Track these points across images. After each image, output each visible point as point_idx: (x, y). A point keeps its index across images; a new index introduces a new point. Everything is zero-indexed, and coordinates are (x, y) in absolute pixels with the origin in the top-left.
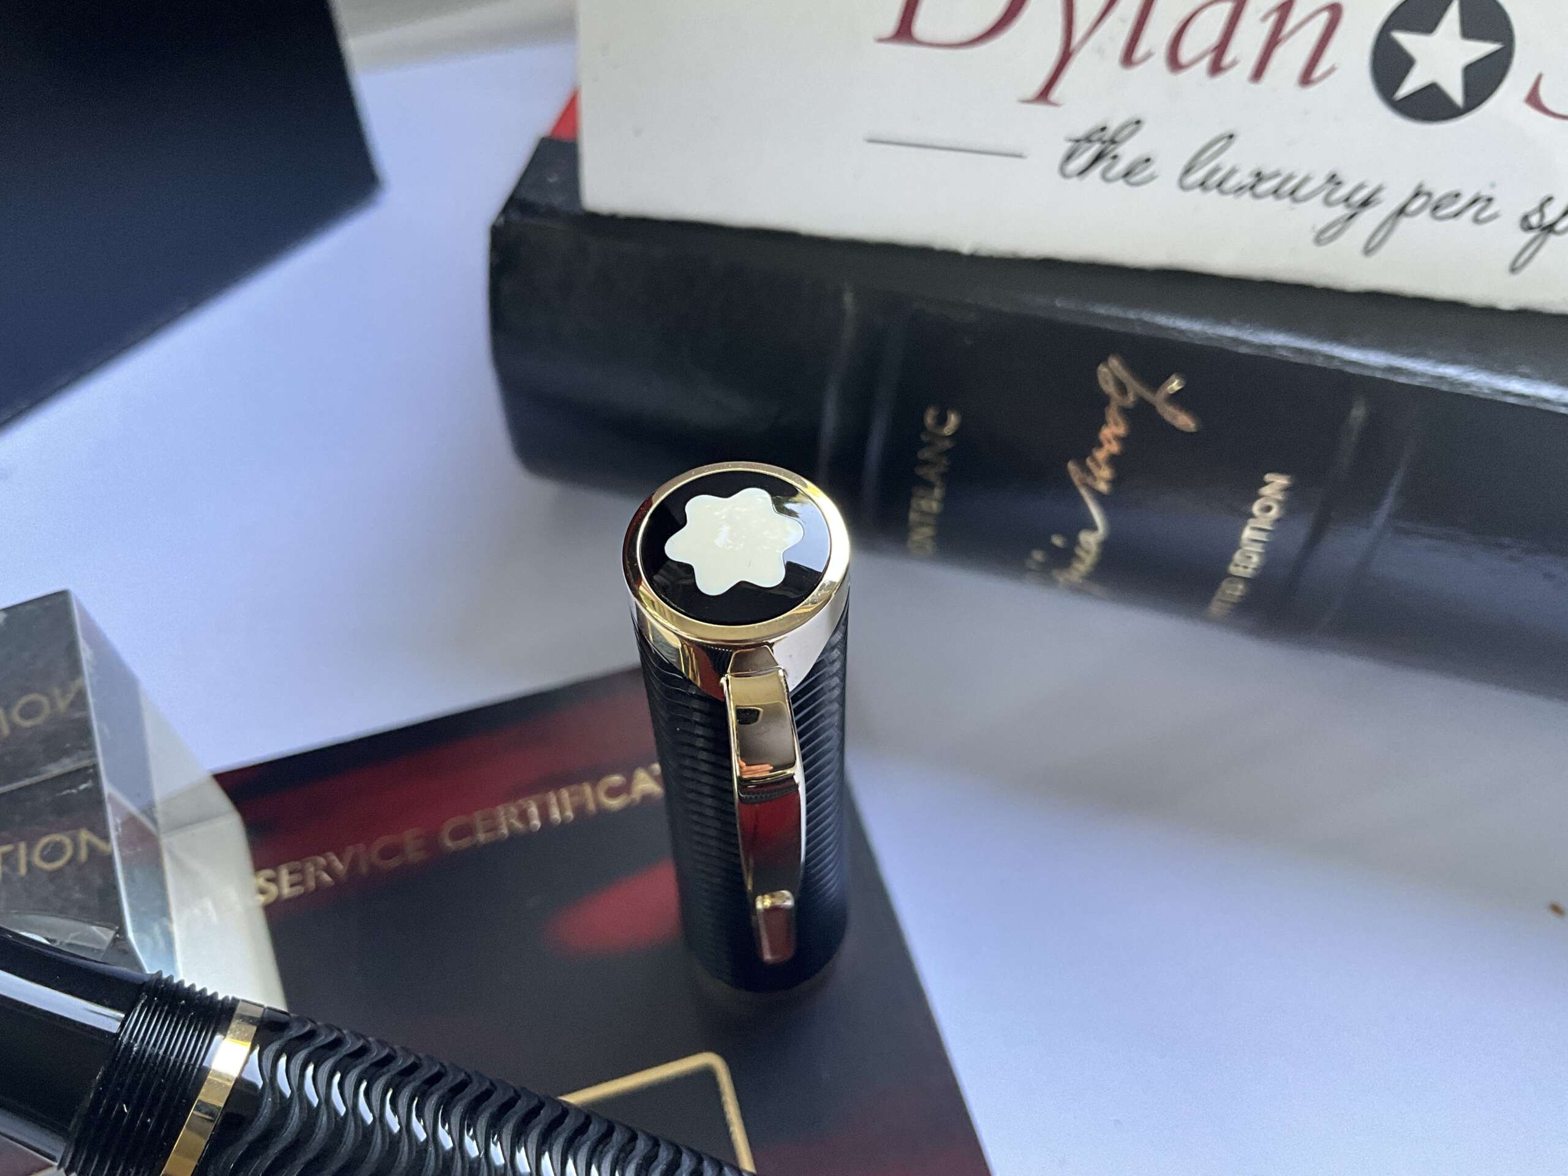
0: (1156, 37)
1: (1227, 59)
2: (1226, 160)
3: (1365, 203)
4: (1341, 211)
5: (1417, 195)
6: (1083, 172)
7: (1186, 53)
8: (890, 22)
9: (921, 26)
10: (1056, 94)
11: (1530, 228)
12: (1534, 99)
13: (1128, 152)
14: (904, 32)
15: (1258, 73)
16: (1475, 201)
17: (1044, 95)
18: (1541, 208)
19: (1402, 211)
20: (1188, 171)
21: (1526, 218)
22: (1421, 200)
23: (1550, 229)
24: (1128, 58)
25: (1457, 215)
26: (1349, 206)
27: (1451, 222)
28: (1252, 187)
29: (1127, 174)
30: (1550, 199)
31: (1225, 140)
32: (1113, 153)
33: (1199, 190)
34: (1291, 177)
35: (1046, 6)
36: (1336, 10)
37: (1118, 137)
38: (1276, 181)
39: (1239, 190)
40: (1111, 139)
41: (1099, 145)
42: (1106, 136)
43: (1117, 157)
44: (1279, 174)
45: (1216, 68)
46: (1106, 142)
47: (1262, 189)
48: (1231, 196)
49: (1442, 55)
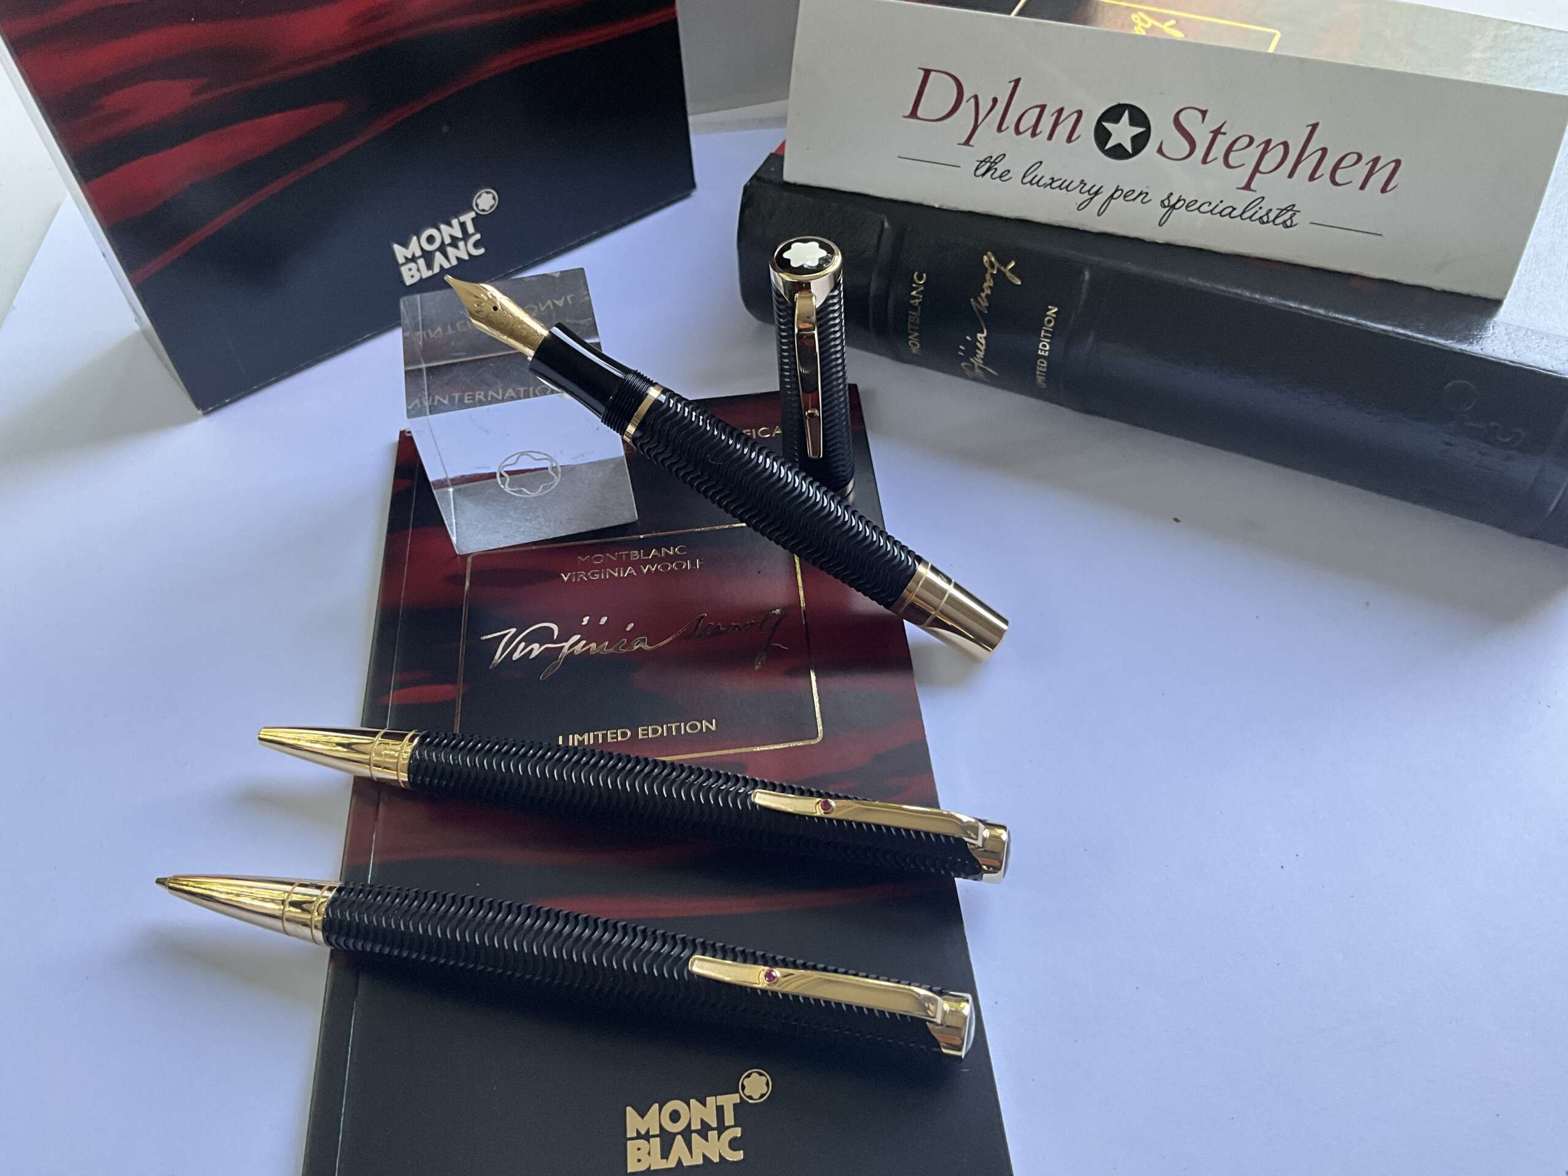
0: (1011, 119)
1: (1038, 131)
2: (1040, 173)
3: (1096, 193)
4: (1086, 196)
5: (1116, 191)
6: (983, 175)
7: (1021, 129)
8: (908, 112)
9: (920, 113)
10: (971, 143)
11: (1165, 207)
12: (1160, 151)
13: (1001, 168)
14: (913, 114)
15: (1050, 137)
17: (967, 142)
18: (1168, 198)
19: (1112, 196)
20: (1024, 177)
21: (1162, 201)
22: (1119, 193)
23: (1173, 207)
24: (999, 129)
25: (1134, 200)
26: (1090, 194)
27: (1132, 202)
28: (1051, 184)
29: (1001, 177)
30: (1172, 194)
31: (1039, 164)
32: (995, 167)
33: (1029, 184)
34: (1065, 181)
35: (967, 107)
36: (1080, 113)
37: (997, 161)
38: (1060, 182)
39: (1045, 185)
40: (994, 162)
41: (988, 164)
42: (992, 160)
43: (996, 169)
44: (1060, 179)
45: (1034, 134)
46: (992, 163)
47: (1054, 185)
48: (1042, 188)
49: (1122, 132)
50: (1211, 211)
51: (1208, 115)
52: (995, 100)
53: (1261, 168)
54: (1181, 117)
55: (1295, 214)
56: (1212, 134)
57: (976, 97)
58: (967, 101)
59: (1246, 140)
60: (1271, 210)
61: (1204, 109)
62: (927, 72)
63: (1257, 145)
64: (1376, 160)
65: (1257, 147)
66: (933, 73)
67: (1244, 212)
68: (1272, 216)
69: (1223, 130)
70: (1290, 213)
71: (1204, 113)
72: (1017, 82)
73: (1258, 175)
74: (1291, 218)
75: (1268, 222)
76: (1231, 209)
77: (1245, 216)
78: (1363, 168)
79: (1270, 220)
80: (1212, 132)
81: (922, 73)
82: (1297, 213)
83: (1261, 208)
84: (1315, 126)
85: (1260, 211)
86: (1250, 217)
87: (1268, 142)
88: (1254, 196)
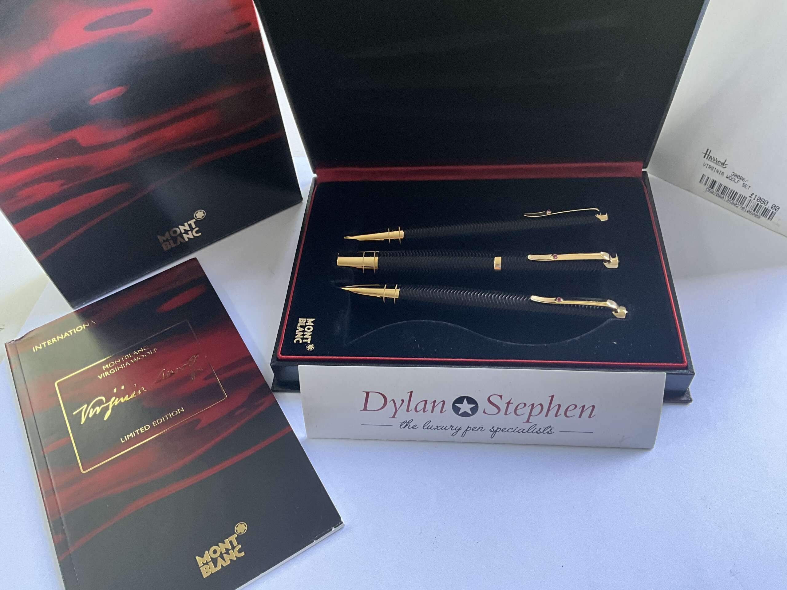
0: (412, 407)
1: (426, 411)
2: (431, 424)
3: (459, 429)
5: (468, 428)
6: (404, 428)
7: (418, 410)
8: (363, 408)
9: (368, 408)
10: (396, 417)
11: (492, 431)
12: (485, 413)
13: (412, 424)
14: (365, 409)
15: (432, 412)
16: (480, 428)
17: (394, 417)
18: (493, 428)
19: (467, 430)
20: (424, 427)
21: (490, 430)
22: (470, 428)
23: (496, 431)
24: (408, 411)
25: (477, 430)
26: (456, 430)
28: (437, 428)
29: (413, 427)
31: (429, 422)
32: (409, 424)
33: (427, 429)
34: (443, 426)
35: (390, 405)
36: (444, 402)
37: (409, 422)
38: (441, 427)
39: (435, 429)
40: (408, 422)
41: (406, 424)
42: (407, 422)
43: (410, 425)
44: (441, 426)
45: (424, 411)
46: (407, 423)
47: (438, 428)
48: (433, 430)
49: (465, 407)
50: (514, 431)
51: (503, 397)
52: (403, 401)
53: (532, 414)
54: (491, 399)
55: (552, 429)
56: (507, 404)
57: (393, 400)
58: (390, 402)
59: (523, 405)
60: (541, 429)
61: (501, 395)
62: (368, 393)
63: (528, 406)
64: (584, 407)
65: (529, 407)
66: (370, 393)
67: (528, 430)
68: (542, 431)
69: (511, 402)
70: (550, 429)
71: (501, 396)
72: (411, 392)
73: (531, 417)
74: (550, 430)
75: (540, 433)
76: (522, 430)
77: (529, 432)
78: (578, 410)
79: (541, 432)
80: (506, 403)
81: (365, 394)
82: (553, 429)
83: (536, 428)
84: (552, 397)
85: (536, 429)
86: (532, 432)
87: (533, 405)
88: (532, 424)
